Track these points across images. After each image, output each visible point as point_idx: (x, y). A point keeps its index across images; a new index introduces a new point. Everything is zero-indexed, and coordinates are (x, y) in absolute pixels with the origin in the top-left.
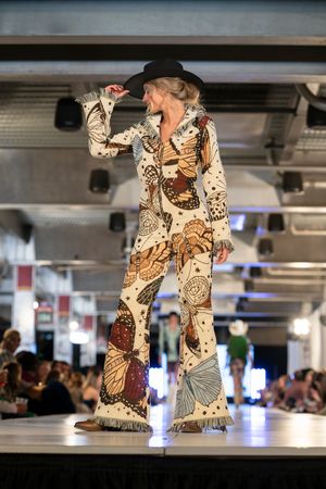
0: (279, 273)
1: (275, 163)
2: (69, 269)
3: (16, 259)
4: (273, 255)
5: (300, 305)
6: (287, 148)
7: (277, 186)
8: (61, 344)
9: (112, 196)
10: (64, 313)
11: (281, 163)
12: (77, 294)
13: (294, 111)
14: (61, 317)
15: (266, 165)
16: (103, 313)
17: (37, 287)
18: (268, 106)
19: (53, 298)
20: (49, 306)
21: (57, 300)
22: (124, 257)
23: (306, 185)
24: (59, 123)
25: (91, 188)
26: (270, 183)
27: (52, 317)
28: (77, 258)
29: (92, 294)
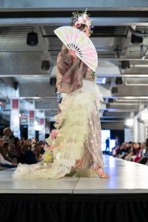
0: (121, 100)
1: (118, 57)
2: (34, 101)
3: (11, 97)
4: (118, 94)
5: (129, 113)
6: (123, 51)
7: (119, 66)
8: (31, 131)
9: (51, 71)
10: (32, 118)
11: (121, 57)
12: (37, 110)
13: (126, 36)
14: (30, 120)
15: (114, 58)
16: (48, 117)
17: (21, 108)
18: (115, 34)
19: (27, 112)
20: (25, 116)
21: (29, 112)
22: (56, 96)
23: (131, 66)
24: (29, 43)
25: (42, 68)
26: (116, 65)
27: (27, 120)
28: (37, 96)
29: (43, 110)
